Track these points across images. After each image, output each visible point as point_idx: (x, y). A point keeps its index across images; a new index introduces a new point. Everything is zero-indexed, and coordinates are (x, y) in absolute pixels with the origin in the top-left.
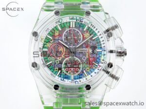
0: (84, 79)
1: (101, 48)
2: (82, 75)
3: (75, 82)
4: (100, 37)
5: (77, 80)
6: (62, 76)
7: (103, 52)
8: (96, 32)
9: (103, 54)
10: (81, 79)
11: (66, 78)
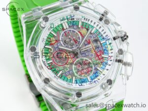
0: (102, 75)
1: (104, 38)
2: (97, 73)
3: (95, 82)
4: (98, 28)
5: (96, 80)
6: (78, 82)
7: (107, 42)
8: (92, 24)
9: (108, 44)
10: (98, 78)
11: (83, 82)
